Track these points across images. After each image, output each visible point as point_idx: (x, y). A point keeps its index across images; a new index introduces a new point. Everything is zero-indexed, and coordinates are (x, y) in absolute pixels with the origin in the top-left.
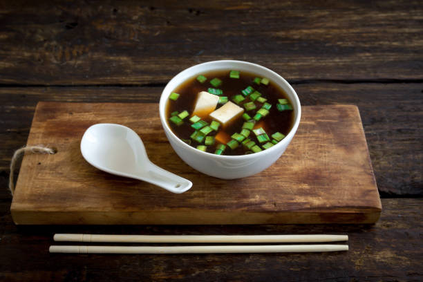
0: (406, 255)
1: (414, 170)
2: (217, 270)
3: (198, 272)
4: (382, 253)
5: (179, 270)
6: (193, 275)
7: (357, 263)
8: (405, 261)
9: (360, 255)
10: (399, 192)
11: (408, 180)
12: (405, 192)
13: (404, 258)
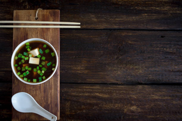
0: (140, 108)
1: (150, 74)
2: (84, 111)
3: (79, 112)
4: (133, 107)
5: (73, 111)
6: (77, 113)
7: (125, 110)
8: (139, 110)
9: (126, 108)
10: (143, 83)
11: (147, 78)
12: (145, 83)
13: (139, 109)
